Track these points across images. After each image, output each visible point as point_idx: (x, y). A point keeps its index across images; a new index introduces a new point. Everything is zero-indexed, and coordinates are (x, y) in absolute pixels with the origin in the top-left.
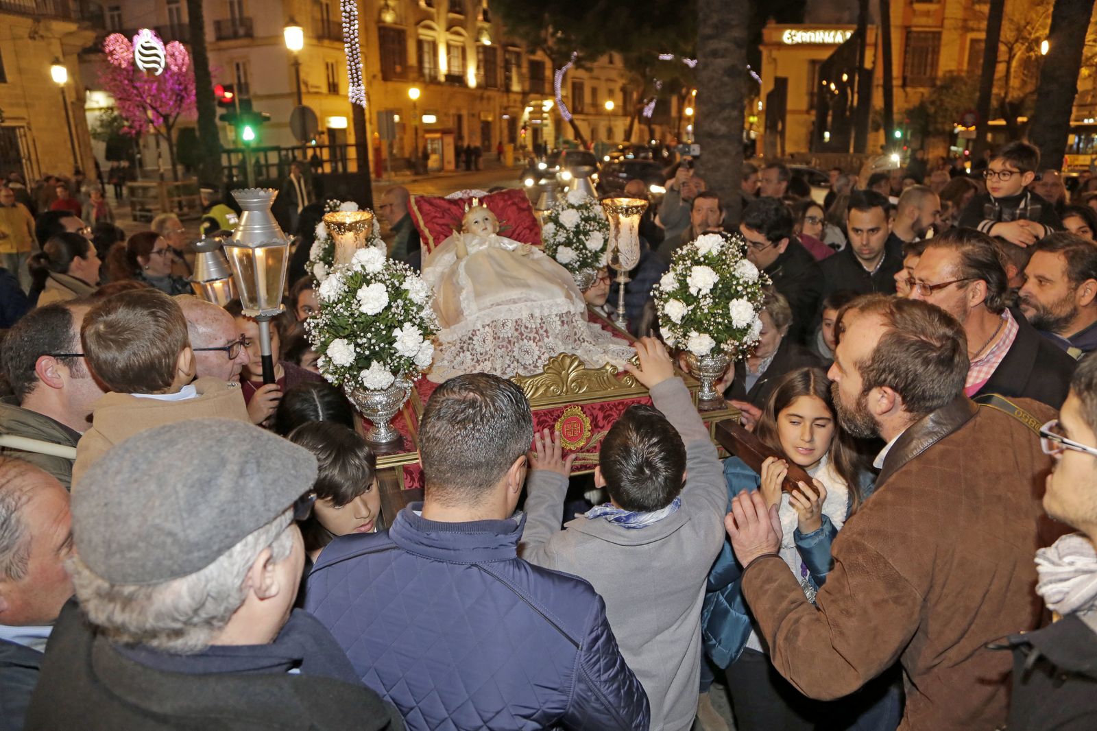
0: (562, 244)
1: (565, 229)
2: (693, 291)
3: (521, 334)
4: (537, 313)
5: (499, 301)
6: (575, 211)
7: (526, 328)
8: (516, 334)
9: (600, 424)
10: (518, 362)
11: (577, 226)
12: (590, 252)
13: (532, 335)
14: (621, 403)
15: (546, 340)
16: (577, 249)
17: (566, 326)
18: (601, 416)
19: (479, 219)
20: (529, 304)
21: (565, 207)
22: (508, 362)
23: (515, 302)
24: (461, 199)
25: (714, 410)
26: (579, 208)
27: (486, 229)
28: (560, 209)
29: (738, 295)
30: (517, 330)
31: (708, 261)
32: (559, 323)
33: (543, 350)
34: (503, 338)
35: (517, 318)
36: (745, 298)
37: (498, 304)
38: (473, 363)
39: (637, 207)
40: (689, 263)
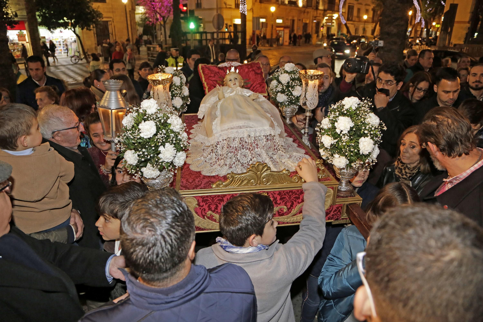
0: (280, 92)
1: (282, 84)
2: (338, 131)
3: (243, 146)
4: (252, 135)
5: (232, 127)
6: (287, 74)
7: (246, 142)
8: (240, 146)
9: (278, 202)
10: (239, 162)
11: (288, 83)
12: (294, 97)
13: (248, 147)
14: (291, 191)
15: (256, 149)
16: (287, 95)
17: (269, 142)
18: (279, 197)
19: (233, 79)
20: (248, 129)
21: (283, 72)
22: (234, 161)
23: (240, 127)
24: (226, 67)
25: (347, 197)
26: (289, 73)
27: (235, 84)
28: (280, 74)
29: (365, 135)
30: (240, 143)
32: (265, 140)
33: (253, 156)
34: (233, 147)
35: (241, 136)
36: (369, 137)
37: (232, 129)
38: (216, 160)
39: (317, 76)
40: (337, 113)
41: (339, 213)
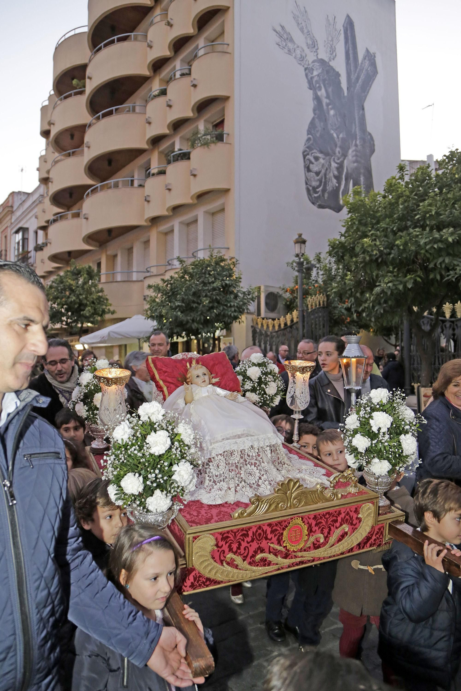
0: (248, 390)
1: (251, 380)
2: (375, 429)
3: (246, 461)
4: (256, 446)
5: (228, 436)
6: (257, 368)
7: (249, 456)
8: (242, 461)
9: (313, 530)
10: (245, 482)
11: (260, 378)
12: (269, 396)
13: (253, 461)
14: (328, 513)
15: (262, 464)
16: (259, 394)
17: (273, 453)
18: (314, 523)
19: (201, 374)
20: (250, 438)
21: (250, 365)
22: (237, 482)
23: (239, 437)
24: (183, 359)
25: (386, 514)
26: (259, 365)
27: (205, 381)
28: (247, 367)
30: (242, 458)
31: (382, 408)
32: (270, 451)
33: (262, 473)
34: (232, 464)
35: (241, 448)
36: (410, 434)
37: (227, 439)
38: (211, 483)
40: (368, 409)
41: (381, 537)
